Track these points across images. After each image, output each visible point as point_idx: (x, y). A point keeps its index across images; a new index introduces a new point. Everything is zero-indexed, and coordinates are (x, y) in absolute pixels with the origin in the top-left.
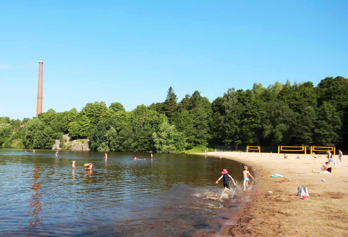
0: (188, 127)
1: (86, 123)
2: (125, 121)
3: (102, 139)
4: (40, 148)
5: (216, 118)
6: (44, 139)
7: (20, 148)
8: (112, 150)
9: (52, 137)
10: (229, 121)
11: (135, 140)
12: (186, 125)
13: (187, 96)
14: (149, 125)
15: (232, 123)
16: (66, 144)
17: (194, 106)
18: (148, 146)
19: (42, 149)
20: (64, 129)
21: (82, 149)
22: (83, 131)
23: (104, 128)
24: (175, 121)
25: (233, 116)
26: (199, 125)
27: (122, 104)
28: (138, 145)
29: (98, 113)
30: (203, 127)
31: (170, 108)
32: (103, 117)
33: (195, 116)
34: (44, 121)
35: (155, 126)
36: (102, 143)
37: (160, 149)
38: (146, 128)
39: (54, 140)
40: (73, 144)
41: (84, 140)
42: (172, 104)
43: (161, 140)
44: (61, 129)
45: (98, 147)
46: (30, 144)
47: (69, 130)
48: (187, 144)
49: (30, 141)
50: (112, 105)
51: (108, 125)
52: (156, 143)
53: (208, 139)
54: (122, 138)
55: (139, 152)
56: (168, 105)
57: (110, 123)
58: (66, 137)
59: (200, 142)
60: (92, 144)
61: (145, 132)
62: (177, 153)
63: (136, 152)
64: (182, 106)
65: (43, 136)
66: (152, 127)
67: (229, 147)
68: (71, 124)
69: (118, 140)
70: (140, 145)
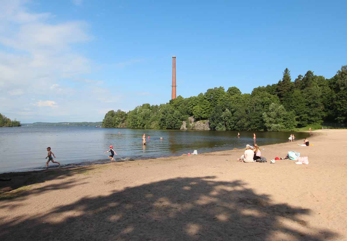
0: (299, 106)
1: (207, 107)
2: (239, 103)
3: (219, 120)
4: (171, 129)
5: (330, 96)
6: (174, 121)
7: (157, 129)
8: (228, 129)
9: (180, 119)
10: (341, 98)
11: (248, 119)
12: (297, 104)
13: (300, 76)
14: (260, 106)
15: (344, 100)
16: (191, 124)
17: (307, 86)
18: (260, 125)
19: (173, 129)
20: (189, 112)
21: (203, 129)
22: (204, 113)
23: (221, 110)
24: (286, 101)
25: (345, 93)
26: (312, 103)
27: (238, 88)
28: (251, 124)
29: (217, 97)
30: (317, 106)
31: (283, 89)
32: (220, 101)
33: (307, 96)
34: (174, 106)
35: (267, 106)
36: (219, 124)
37: (270, 128)
38: (258, 108)
39: (181, 121)
40: (196, 125)
41: (205, 121)
42: (285, 85)
43: (271, 119)
44: (187, 112)
45: (216, 127)
46: (163, 125)
47: (194, 113)
48: (296, 123)
49: (163, 122)
50: (229, 90)
51: (224, 107)
52: (266, 122)
53: (322, 116)
54: (237, 118)
55: (252, 130)
56: (281, 86)
57: (225, 106)
58: (191, 119)
59: (314, 121)
60: (211, 124)
61: (257, 112)
62: (286, 131)
63: (250, 130)
64: (294, 86)
65: (173, 118)
66: (263, 108)
67: (342, 125)
68: (194, 108)
69: (233, 120)
70: (253, 124)
